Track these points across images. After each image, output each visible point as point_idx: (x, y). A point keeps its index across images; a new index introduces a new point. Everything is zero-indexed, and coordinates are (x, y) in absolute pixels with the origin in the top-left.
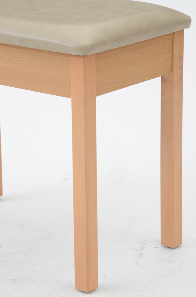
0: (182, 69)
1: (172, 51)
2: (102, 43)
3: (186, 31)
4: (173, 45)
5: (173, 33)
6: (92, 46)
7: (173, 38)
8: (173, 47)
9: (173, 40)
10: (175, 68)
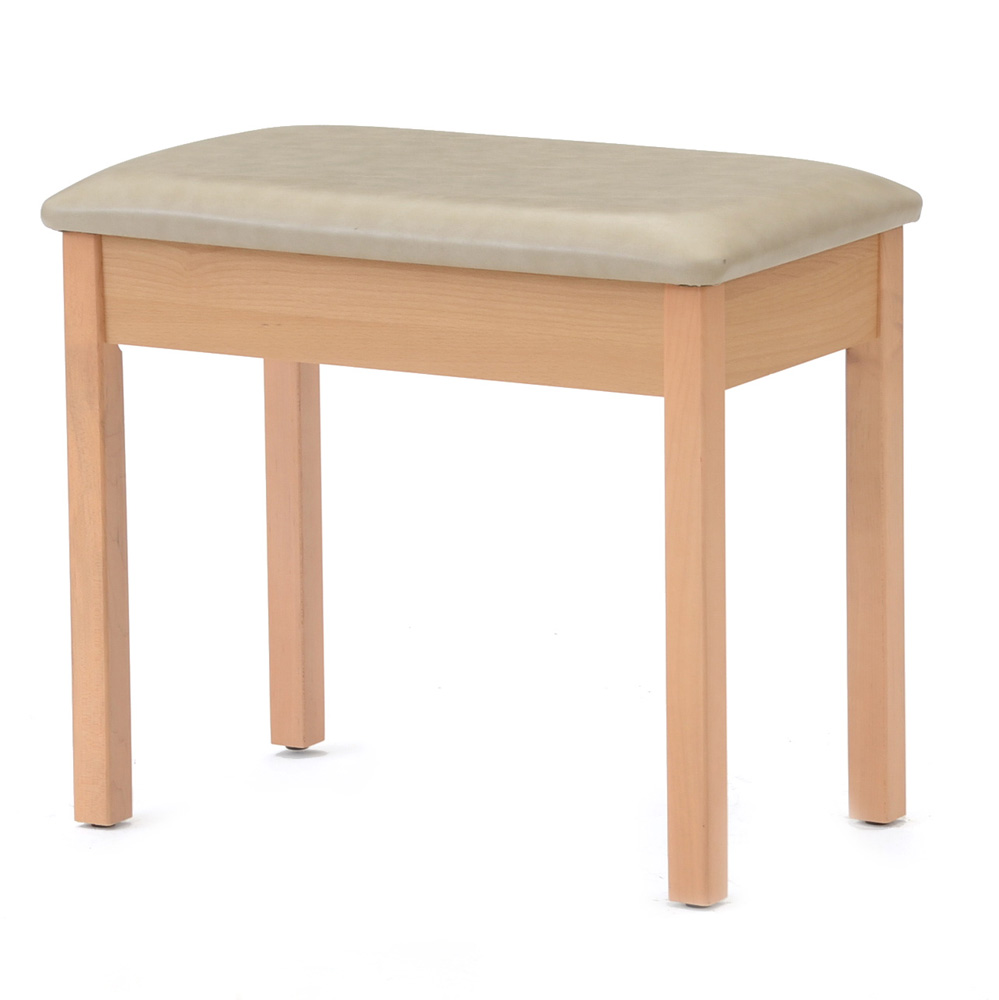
0: (900, 327)
1: (879, 281)
2: (744, 256)
3: (909, 229)
4: (879, 264)
5: (879, 234)
6: (725, 261)
7: (879, 245)
8: (879, 271)
9: (879, 252)
10: (886, 325)
